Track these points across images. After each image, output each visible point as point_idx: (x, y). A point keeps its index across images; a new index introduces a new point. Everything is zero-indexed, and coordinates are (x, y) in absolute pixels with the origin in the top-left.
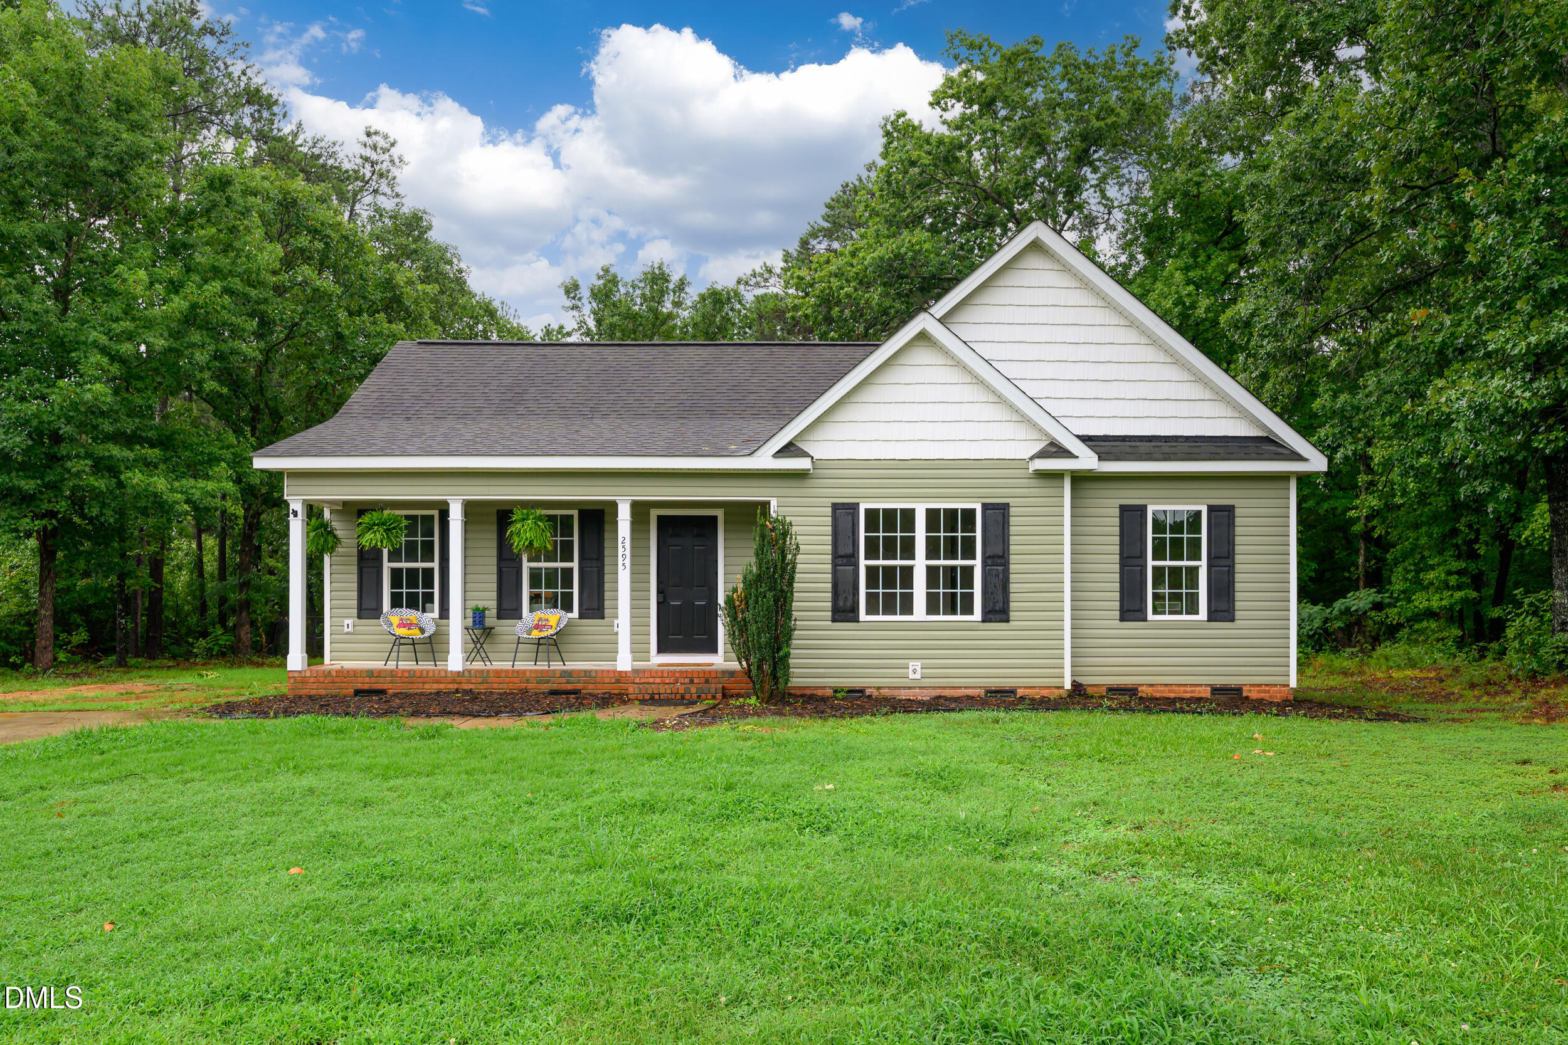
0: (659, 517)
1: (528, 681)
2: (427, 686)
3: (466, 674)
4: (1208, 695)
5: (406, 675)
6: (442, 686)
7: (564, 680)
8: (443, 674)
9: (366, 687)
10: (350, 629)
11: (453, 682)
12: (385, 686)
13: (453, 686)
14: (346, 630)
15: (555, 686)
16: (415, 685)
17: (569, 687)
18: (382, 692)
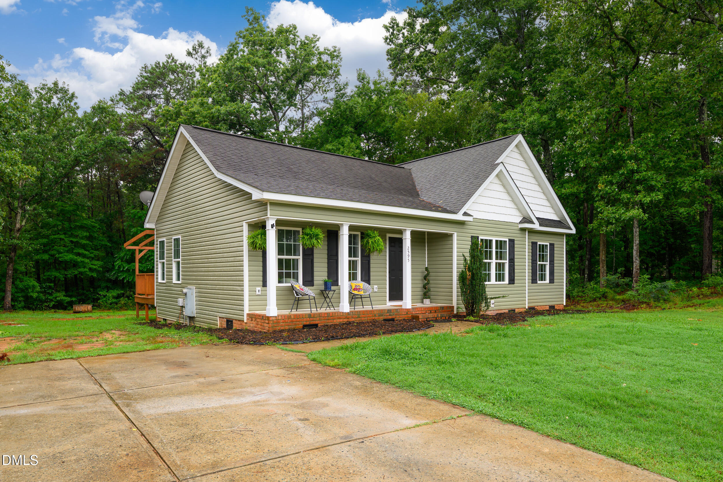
0: (389, 238)
1: (375, 316)
2: (335, 321)
3: (351, 314)
4: (548, 309)
5: (326, 315)
6: (341, 320)
7: (388, 314)
8: (342, 314)
9: (308, 323)
10: (260, 293)
11: (346, 318)
12: (317, 322)
13: (346, 320)
14: (257, 293)
15: (385, 317)
16: (330, 321)
17: (390, 317)
18: (316, 326)
